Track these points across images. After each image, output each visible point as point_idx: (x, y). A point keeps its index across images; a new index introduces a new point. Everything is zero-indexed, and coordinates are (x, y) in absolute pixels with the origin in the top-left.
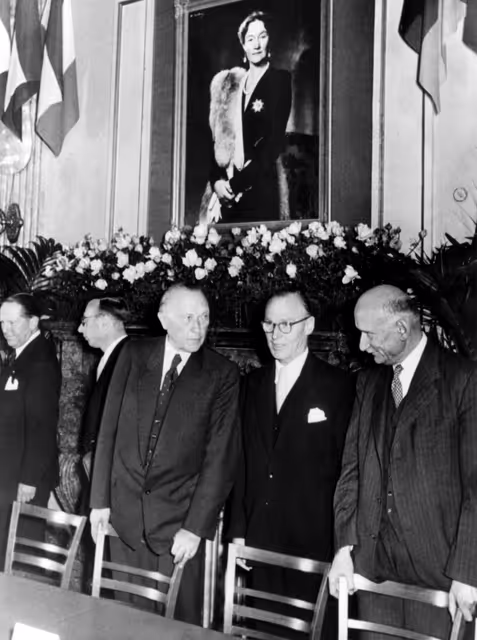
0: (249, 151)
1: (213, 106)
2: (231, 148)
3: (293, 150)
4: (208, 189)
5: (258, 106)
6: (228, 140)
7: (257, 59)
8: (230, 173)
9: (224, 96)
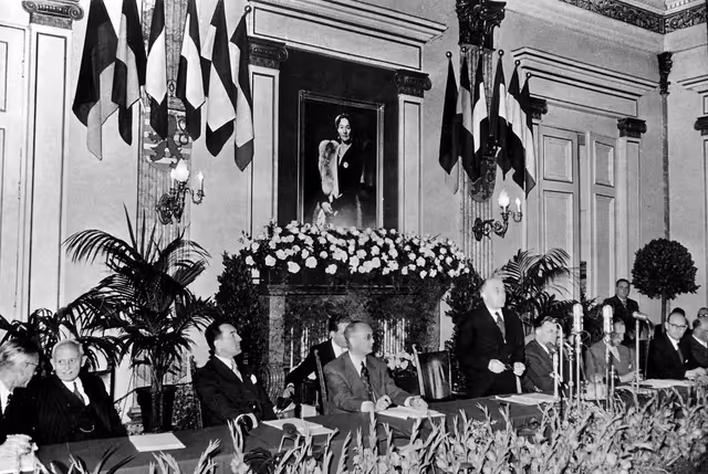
0: (341, 190)
1: (321, 158)
2: (331, 185)
3: (363, 193)
4: (318, 207)
5: (346, 165)
6: (330, 181)
7: (345, 139)
8: (331, 199)
9: (327, 155)
